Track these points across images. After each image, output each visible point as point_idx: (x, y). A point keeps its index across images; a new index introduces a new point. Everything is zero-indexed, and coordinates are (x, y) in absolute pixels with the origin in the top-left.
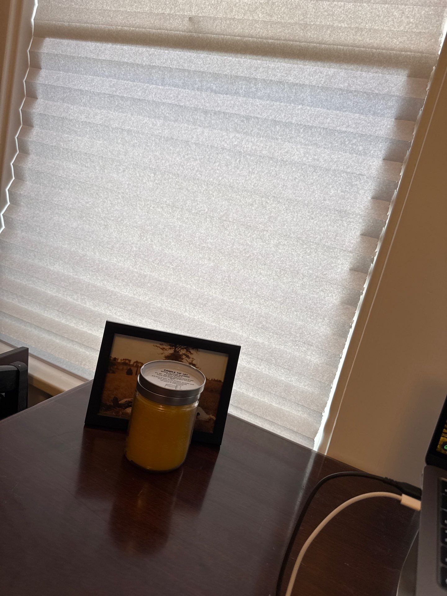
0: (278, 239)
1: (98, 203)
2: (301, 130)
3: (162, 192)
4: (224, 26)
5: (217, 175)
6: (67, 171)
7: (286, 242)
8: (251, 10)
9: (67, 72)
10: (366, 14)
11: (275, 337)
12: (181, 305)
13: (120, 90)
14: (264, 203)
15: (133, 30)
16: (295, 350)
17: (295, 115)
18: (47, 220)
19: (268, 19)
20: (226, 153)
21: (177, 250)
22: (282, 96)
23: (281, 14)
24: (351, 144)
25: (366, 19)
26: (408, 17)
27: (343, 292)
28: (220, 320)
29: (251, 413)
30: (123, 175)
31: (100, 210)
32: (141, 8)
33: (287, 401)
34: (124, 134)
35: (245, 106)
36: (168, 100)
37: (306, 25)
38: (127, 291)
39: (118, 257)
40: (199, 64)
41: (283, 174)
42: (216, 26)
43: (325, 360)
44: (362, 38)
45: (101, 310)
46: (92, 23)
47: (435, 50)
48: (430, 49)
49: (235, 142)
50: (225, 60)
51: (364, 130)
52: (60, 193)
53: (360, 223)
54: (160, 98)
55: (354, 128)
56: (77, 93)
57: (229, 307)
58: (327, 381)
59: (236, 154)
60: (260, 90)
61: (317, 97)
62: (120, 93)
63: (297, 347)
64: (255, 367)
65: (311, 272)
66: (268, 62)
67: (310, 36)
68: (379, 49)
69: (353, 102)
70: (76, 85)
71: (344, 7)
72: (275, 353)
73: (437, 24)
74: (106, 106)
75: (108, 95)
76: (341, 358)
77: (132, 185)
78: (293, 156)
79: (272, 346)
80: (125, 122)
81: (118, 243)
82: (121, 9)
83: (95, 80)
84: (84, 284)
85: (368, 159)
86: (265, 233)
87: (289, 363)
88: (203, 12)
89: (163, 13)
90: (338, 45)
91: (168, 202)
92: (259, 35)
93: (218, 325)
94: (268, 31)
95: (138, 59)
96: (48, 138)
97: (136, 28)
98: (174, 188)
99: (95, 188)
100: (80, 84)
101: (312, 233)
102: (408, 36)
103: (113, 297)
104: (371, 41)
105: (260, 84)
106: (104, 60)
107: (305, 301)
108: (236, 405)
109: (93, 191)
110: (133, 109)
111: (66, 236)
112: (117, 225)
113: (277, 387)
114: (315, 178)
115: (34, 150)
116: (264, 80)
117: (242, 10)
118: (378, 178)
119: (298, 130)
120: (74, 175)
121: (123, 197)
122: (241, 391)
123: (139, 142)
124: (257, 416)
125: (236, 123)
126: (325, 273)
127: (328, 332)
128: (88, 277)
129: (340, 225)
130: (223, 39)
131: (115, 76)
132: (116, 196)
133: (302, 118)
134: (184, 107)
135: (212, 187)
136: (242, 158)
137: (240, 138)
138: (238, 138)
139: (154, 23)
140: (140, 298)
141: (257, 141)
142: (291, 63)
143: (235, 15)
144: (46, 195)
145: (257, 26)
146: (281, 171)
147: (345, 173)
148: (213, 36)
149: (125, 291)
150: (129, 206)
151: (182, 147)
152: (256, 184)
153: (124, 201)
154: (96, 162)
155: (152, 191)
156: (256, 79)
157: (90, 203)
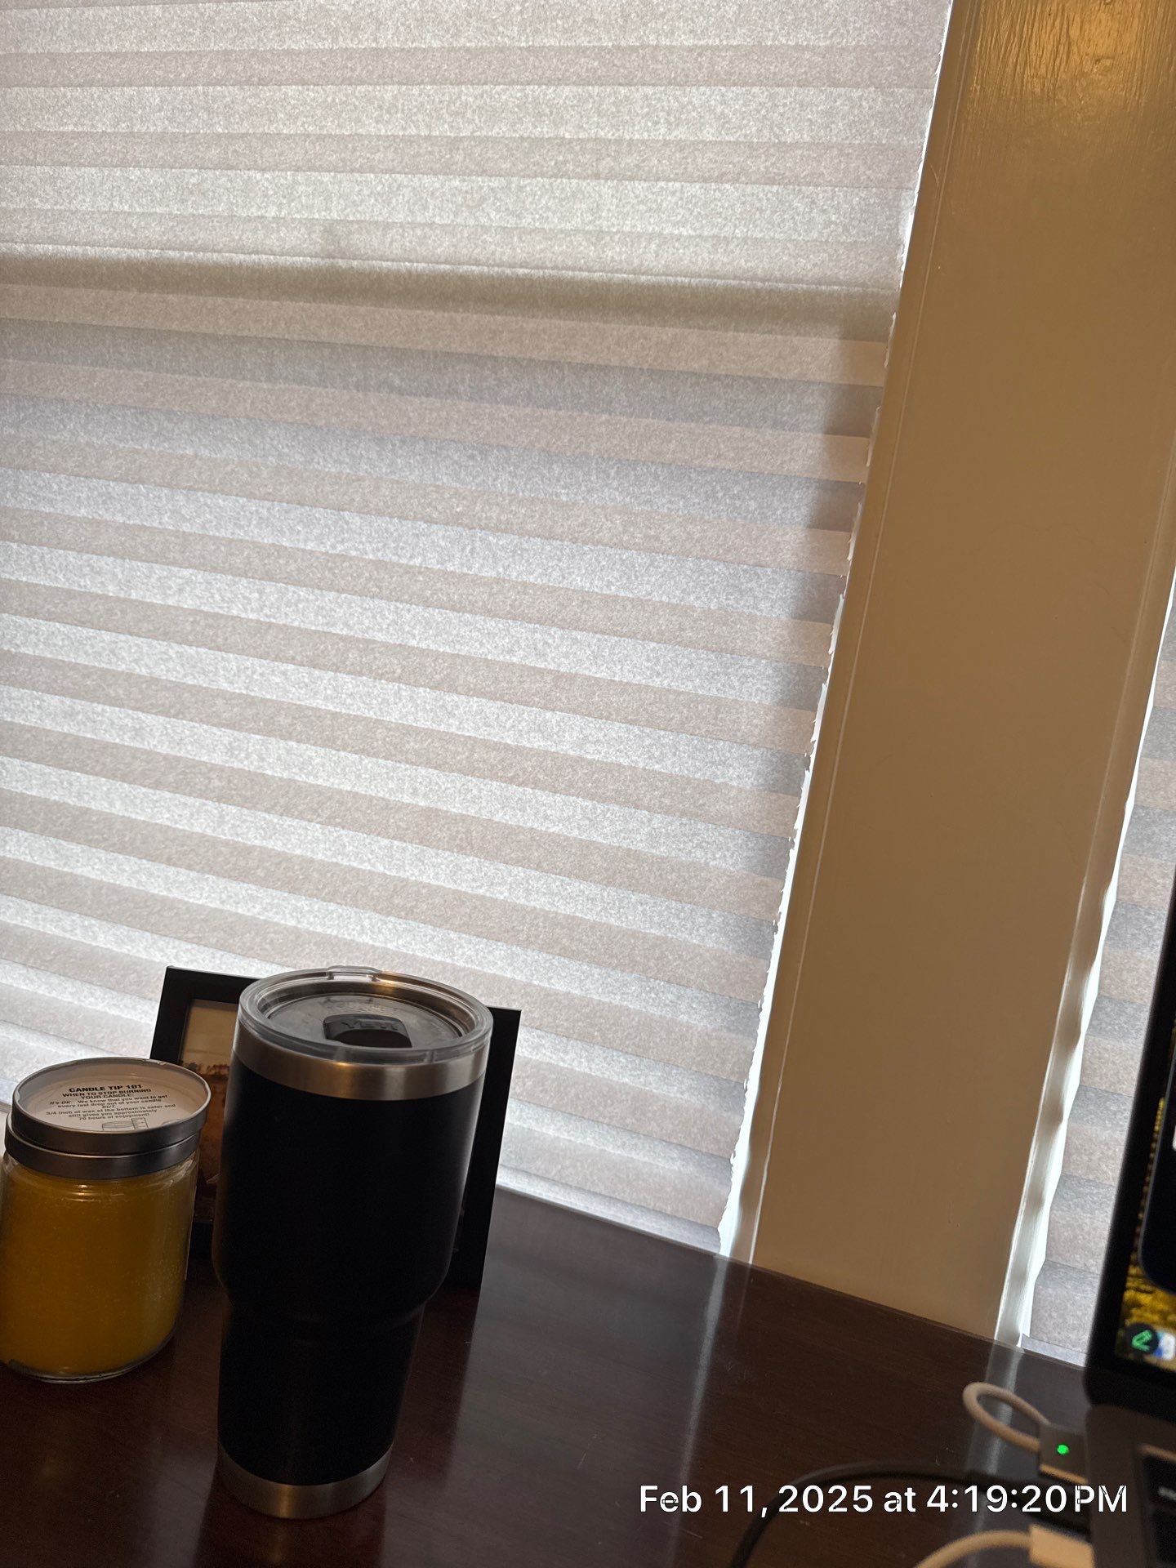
0: (581, 728)
1: (114, 676)
2: (613, 473)
3: (281, 636)
4: (411, 242)
5: (418, 584)
6: (31, 601)
7: (601, 735)
8: (471, 203)
9: (26, 359)
10: (732, 206)
11: (596, 976)
12: (350, 918)
13: (163, 396)
14: (539, 646)
15: (190, 257)
16: (648, 1002)
17: (595, 438)
19: (512, 222)
20: (437, 534)
21: (329, 776)
22: (560, 394)
23: (541, 212)
24: (730, 498)
25: (734, 218)
26: (824, 211)
27: (747, 845)
28: (454, 946)
29: (553, 1181)
30: (179, 601)
31: (121, 692)
32: (206, 207)
33: (640, 1138)
34: (177, 501)
35: (475, 422)
36: (286, 416)
37: (600, 234)
38: (201, 895)
39: (173, 808)
40: (355, 329)
41: (578, 575)
42: (391, 242)
43: (723, 1021)
44: (730, 258)
45: (138, 951)
46: (86, 244)
47: (892, 279)
48: (881, 278)
49: (458, 506)
50: (417, 316)
51: (756, 464)
52: (14, 656)
53: (769, 677)
54: (264, 410)
55: (732, 459)
56: (52, 408)
57: (475, 908)
58: (732, 1073)
59: (461, 535)
60: (506, 382)
61: (641, 393)
62: (163, 404)
63: (653, 996)
64: (554, 1057)
65: (667, 801)
66: (519, 318)
67: (613, 257)
68: (769, 280)
69: (723, 401)
71: (682, 192)
72: (600, 1017)
73: (890, 225)
74: (129, 437)
75: (132, 410)
76: (761, 1010)
77: (202, 623)
78: (598, 533)
79: (592, 999)
80: (178, 472)
81: (171, 773)
82: (158, 210)
83: (98, 374)
84: (87, 887)
85: (772, 528)
86: (549, 714)
87: (637, 1039)
88: (357, 211)
89: (262, 217)
90: (676, 275)
91: (299, 658)
92: (494, 260)
93: (449, 961)
94: (513, 249)
95: (206, 322)
97: (197, 251)
98: (311, 623)
99: (107, 636)
100: (60, 388)
101: (660, 709)
102: (830, 250)
103: (165, 914)
104: (749, 264)
105: (505, 369)
106: (118, 328)
107: (660, 875)
108: (514, 1164)
109: (101, 644)
110: (199, 438)
111: (34, 765)
112: (168, 726)
113: (612, 1104)
114: (653, 579)
116: (514, 359)
117: (450, 205)
118: (799, 571)
119: (604, 471)
120: (48, 610)
121: (180, 655)
122: (525, 1126)
123: (216, 517)
124: (571, 1187)
125: (456, 463)
126: (701, 802)
127: (725, 948)
128: (96, 867)
129: (723, 686)
130: (410, 272)
131: (150, 364)
132: (161, 653)
133: (611, 443)
134: (325, 429)
135: (408, 616)
136: (478, 544)
137: (470, 498)
138: (464, 498)
139: (240, 239)
140: (240, 911)
141: (511, 502)
142: (574, 320)
143: (434, 216)
145: (489, 239)
146: (573, 568)
147: (722, 565)
148: (384, 264)
149: (198, 896)
150: (196, 675)
151: (326, 526)
152: (517, 603)
153: (183, 665)
154: (106, 574)
155: (255, 635)
156: (495, 359)
157: (95, 677)
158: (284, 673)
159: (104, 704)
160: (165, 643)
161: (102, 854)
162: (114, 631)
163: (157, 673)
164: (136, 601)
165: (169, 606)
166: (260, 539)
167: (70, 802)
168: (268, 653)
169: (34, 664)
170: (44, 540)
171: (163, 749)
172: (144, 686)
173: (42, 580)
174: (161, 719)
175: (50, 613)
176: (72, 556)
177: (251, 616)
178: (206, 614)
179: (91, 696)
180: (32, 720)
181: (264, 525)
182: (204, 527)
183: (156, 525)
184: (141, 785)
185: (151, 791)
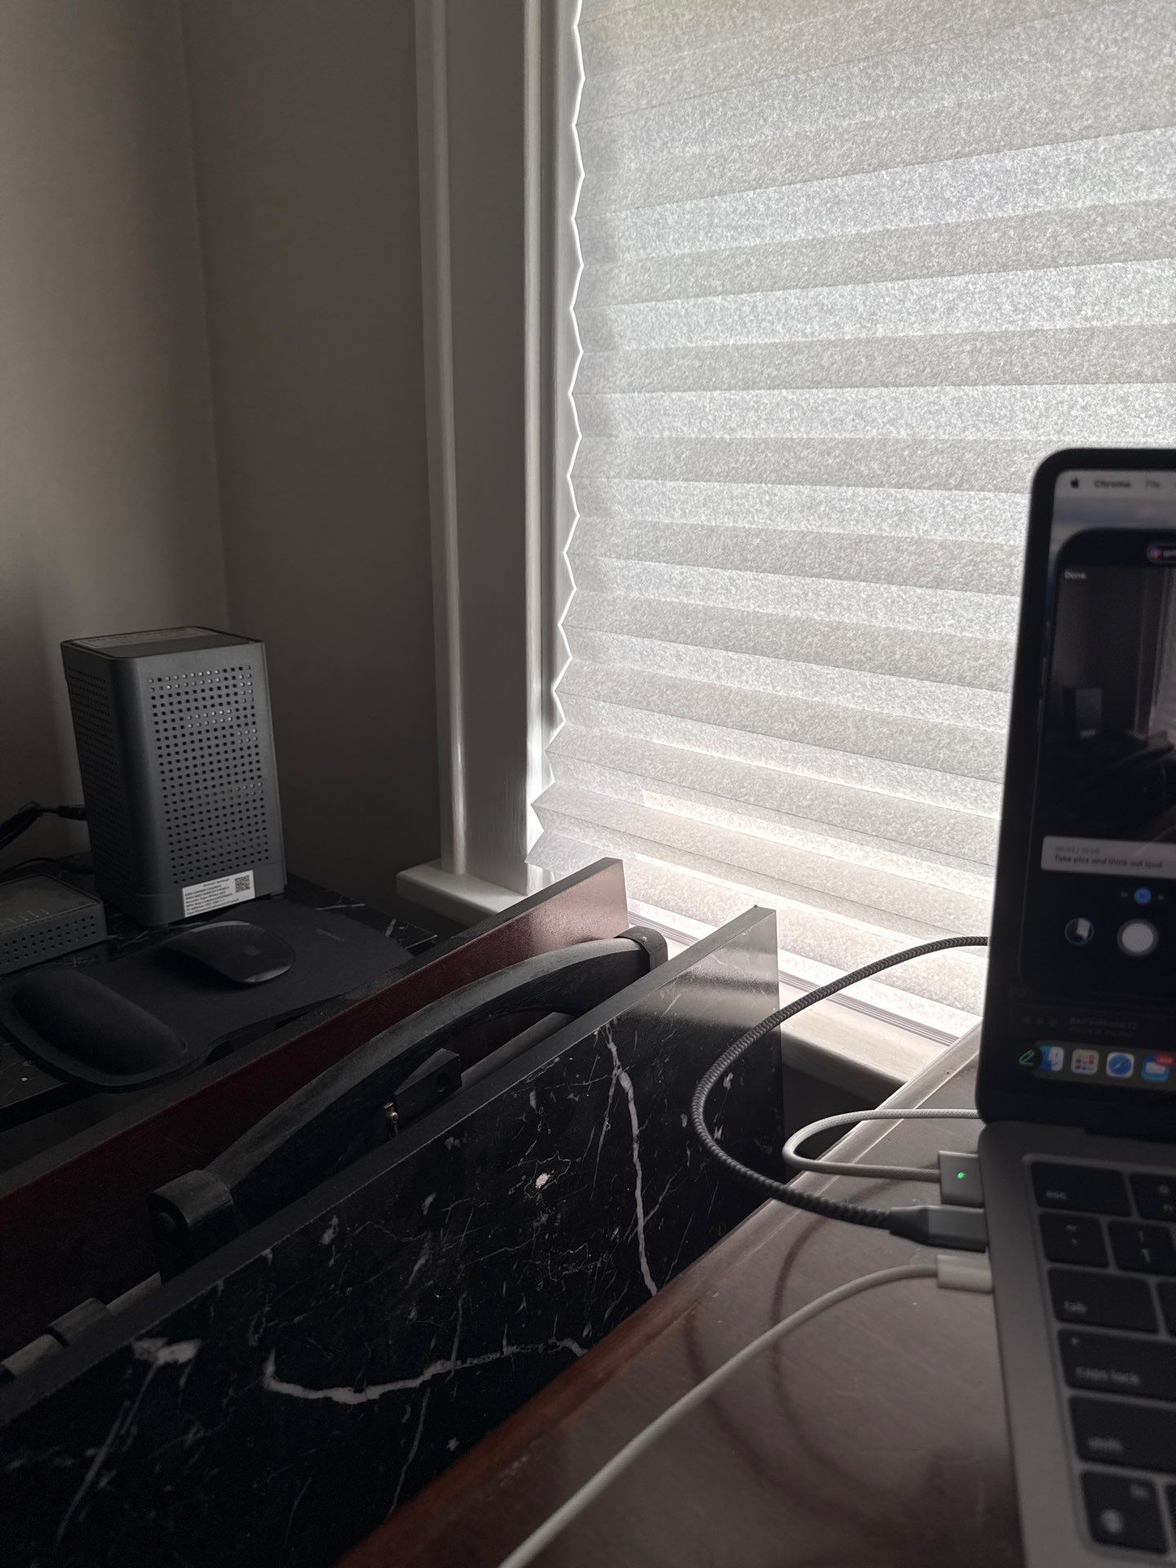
1: (862, 446)
3: (1114, 344)
6: (746, 368)
9: (707, 43)
13: (905, 28)
18: (700, 542)
30: (947, 326)
31: (875, 466)
34: (938, 179)
39: (960, 611)
52: (729, 445)
56: (749, 98)
62: (907, 40)
70: (741, 75)
74: (857, 108)
75: (862, 66)
77: (986, 350)
80: (936, 136)
81: (954, 565)
83: (805, 30)
84: (846, 720)
91: (1148, 372)
96: (667, 281)
98: (1163, 315)
99: (850, 394)
100: (756, 67)
103: (957, 746)
109: (845, 407)
110: (965, 77)
111: (771, 577)
112: (947, 502)
115: (628, 333)
120: (769, 375)
121: (957, 401)
123: (999, 189)
128: (857, 694)
132: (929, 403)
144: (685, 464)
150: (981, 426)
153: (960, 415)
154: (841, 310)
155: (1071, 351)
157: (837, 452)
158: (1123, 400)
159: (856, 485)
160: (936, 388)
161: (867, 678)
162: (861, 386)
163: (922, 432)
164: (884, 338)
165: (934, 336)
166: (1070, 206)
167: (816, 617)
168: (1096, 373)
169: (756, 450)
170: (755, 284)
171: (938, 536)
172: (906, 453)
173: (755, 339)
174: (937, 494)
175: (773, 379)
176: (793, 295)
177: (1060, 324)
178: (990, 338)
179: (834, 478)
180: (760, 522)
181: (1079, 180)
182: (979, 210)
183: (903, 225)
184: (915, 585)
185: (930, 591)
